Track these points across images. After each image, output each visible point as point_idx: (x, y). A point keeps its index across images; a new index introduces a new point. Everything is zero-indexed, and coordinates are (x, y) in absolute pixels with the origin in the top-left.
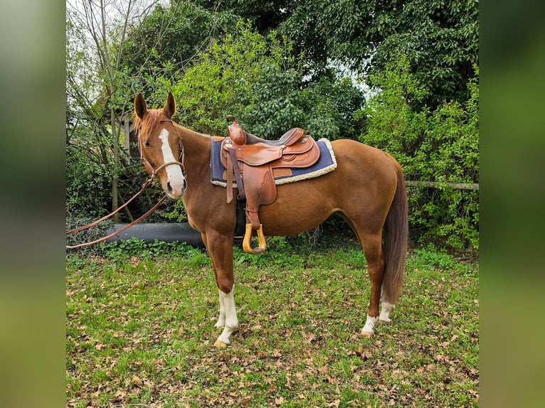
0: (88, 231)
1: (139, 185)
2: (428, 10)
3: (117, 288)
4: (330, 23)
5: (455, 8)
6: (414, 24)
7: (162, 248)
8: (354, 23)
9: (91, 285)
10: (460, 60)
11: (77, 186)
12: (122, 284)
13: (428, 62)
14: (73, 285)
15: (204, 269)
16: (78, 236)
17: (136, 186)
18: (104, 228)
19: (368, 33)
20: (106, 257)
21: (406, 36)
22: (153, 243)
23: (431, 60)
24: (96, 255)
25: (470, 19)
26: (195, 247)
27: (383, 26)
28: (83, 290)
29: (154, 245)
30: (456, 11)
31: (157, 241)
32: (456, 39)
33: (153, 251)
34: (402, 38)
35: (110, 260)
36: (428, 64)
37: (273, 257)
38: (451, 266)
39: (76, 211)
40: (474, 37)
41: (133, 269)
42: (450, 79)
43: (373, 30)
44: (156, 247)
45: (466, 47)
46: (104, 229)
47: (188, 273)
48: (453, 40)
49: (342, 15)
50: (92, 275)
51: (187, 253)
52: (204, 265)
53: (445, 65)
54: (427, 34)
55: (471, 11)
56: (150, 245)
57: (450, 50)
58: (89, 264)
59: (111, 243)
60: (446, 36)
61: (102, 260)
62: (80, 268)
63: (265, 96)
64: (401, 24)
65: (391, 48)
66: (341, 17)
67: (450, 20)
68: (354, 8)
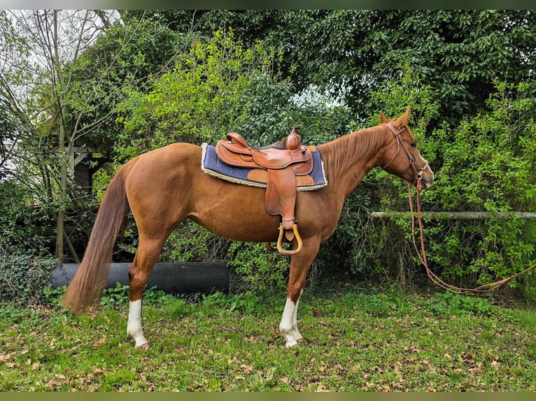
0: (28, 273)
1: (89, 222)
2: (432, 23)
3: (74, 348)
4: (314, 43)
5: (465, 20)
6: (414, 41)
7: (126, 295)
8: (345, 40)
9: (36, 345)
10: (475, 76)
11: (15, 214)
12: (79, 343)
13: (433, 80)
14: (8, 345)
15: (186, 320)
16: (14, 279)
17: (85, 223)
18: (49, 268)
20: (52, 307)
21: (408, 52)
22: (114, 288)
23: (437, 77)
24: (38, 304)
25: (483, 32)
26: (167, 292)
27: (379, 43)
28: (24, 352)
29: (115, 290)
30: (466, 24)
31: (119, 285)
32: (467, 54)
33: (115, 298)
34: (404, 54)
35: (56, 310)
36: (434, 82)
37: (272, 304)
38: (493, 311)
39: (11, 247)
40: (492, 49)
41: (91, 321)
42: (461, 99)
43: (366, 48)
44: (119, 293)
45: (481, 62)
46: (49, 270)
47: (167, 325)
48: (464, 55)
49: (330, 33)
50: (34, 330)
51: (158, 300)
52: (186, 315)
53: (454, 82)
54: (433, 49)
56: (110, 290)
57: (461, 65)
58: (29, 317)
59: (59, 288)
60: (457, 49)
61: (46, 311)
62: (16, 322)
63: (254, 109)
64: (399, 41)
65: (391, 64)
66: (328, 35)
67: (456, 35)
68: (345, 25)
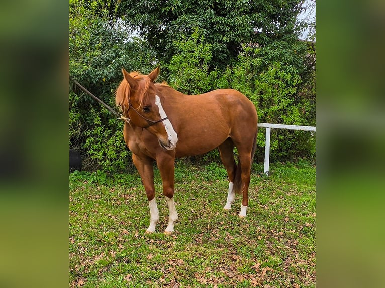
5: (228, 4)
6: (198, 10)
10: (232, 40)
19: (163, 10)
21: (194, 17)
23: (211, 36)
25: (238, 14)
27: (177, 7)
30: (229, 6)
32: (229, 26)
34: (192, 18)
36: (209, 39)
40: (242, 26)
42: (223, 52)
43: (167, 8)
45: (236, 31)
48: (226, 25)
53: (220, 42)
54: (209, 18)
55: (238, 8)
57: (225, 31)
60: (223, 21)
64: (188, 8)
67: (222, 12)
